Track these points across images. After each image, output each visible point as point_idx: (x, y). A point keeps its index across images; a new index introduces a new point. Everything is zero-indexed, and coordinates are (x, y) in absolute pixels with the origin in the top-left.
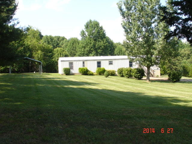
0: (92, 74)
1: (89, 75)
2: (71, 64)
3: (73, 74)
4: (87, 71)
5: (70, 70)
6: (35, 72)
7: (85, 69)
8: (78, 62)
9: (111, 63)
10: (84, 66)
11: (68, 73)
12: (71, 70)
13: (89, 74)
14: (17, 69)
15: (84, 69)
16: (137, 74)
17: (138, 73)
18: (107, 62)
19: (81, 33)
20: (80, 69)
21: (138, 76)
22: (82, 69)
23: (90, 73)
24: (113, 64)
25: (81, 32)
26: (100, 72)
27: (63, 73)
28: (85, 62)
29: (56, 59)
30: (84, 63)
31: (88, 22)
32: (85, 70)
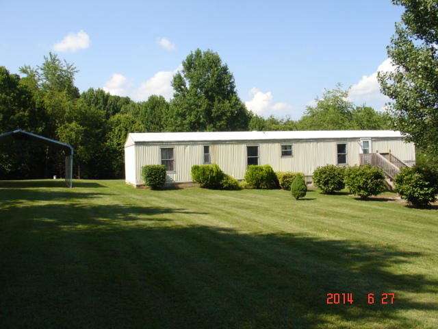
0: (234, 187)
1: (227, 189)
2: (167, 152)
3: (174, 187)
4: (220, 175)
5: (165, 174)
6: (57, 178)
7: (215, 170)
8: (188, 147)
9: (287, 152)
10: (207, 159)
11: (158, 184)
12: (167, 172)
13: (225, 185)
14: (9, 168)
15: (212, 171)
16: (422, 187)
17: (426, 186)
18: (277, 148)
19: (175, 81)
20: (195, 168)
21: (425, 194)
22: (203, 169)
23: (229, 181)
24: (293, 153)
25: (175, 78)
26: (257, 180)
27: (143, 182)
28: (210, 148)
29: (115, 141)
30: (206, 150)
31: (191, 56)
32: (214, 175)
